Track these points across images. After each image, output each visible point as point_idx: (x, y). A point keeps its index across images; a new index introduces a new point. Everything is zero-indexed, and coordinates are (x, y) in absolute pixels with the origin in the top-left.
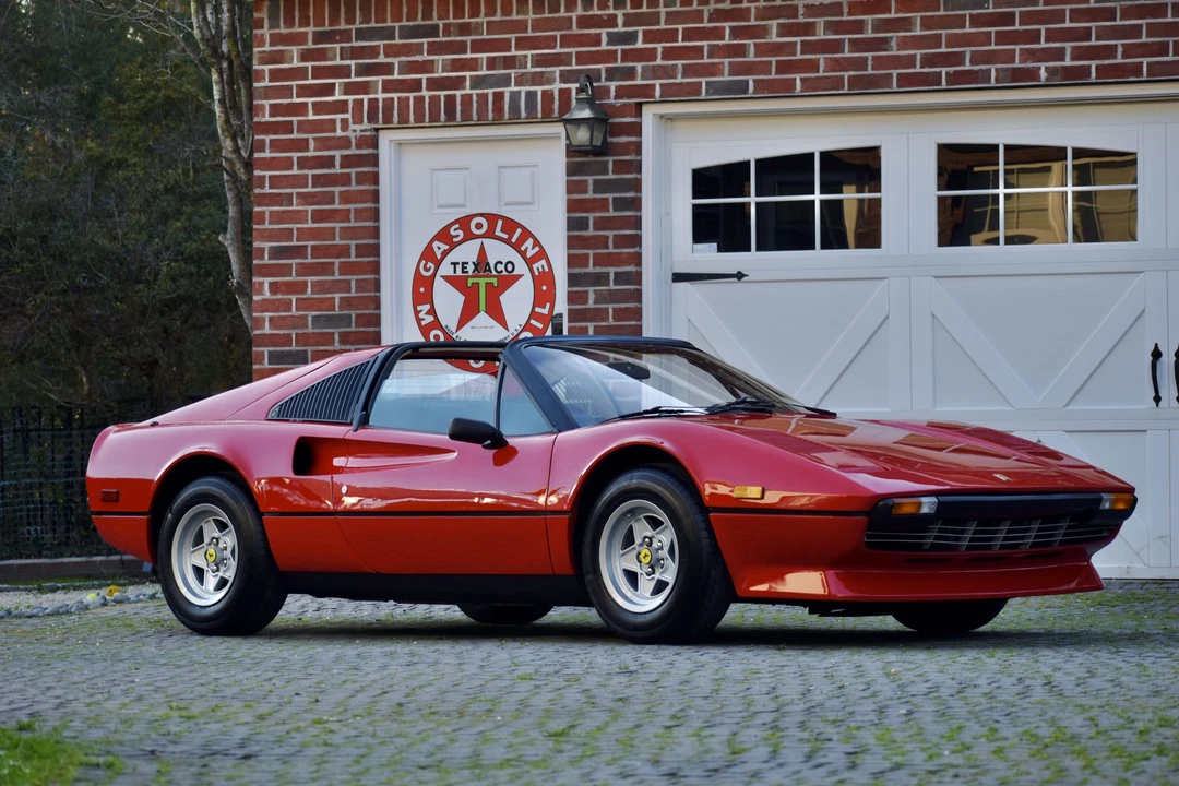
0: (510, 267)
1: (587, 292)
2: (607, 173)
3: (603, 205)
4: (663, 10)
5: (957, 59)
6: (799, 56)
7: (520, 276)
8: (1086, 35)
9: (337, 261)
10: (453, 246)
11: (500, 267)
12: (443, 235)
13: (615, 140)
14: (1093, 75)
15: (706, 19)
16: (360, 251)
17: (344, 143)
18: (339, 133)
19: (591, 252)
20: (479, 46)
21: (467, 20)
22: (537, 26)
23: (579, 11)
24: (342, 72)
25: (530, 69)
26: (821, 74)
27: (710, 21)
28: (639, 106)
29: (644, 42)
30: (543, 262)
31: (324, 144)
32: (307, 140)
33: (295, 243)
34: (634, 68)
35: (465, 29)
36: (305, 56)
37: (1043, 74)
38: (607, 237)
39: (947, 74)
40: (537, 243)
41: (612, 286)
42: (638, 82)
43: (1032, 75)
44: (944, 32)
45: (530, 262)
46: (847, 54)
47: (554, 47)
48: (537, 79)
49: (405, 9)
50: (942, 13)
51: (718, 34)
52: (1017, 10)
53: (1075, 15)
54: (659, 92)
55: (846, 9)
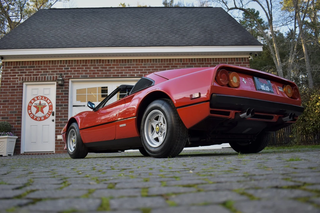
0: (45, 104)
1: (59, 108)
2: (63, 89)
3: (62, 94)
4: (74, 65)
5: (122, 73)
6: (96, 72)
7: (46, 106)
8: (142, 70)
9: (15, 103)
10: (35, 101)
11: (43, 104)
12: (34, 99)
13: (65, 84)
14: (143, 75)
16: (19, 101)
17: (18, 84)
18: (16, 82)
19: (60, 101)
20: (41, 69)
21: (40, 65)
22: (52, 66)
24: (18, 73)
25: (51, 73)
26: (100, 74)
27: (81, 66)
28: (69, 79)
29: (70, 69)
30: (51, 103)
31: (13, 84)
32: (11, 83)
33: (7, 100)
34: (68, 73)
35: (39, 67)
36: (11, 70)
37: (136, 75)
38: (63, 99)
39: (120, 75)
40: (50, 100)
41: (64, 107)
42: (69, 75)
43: (134, 75)
44: (120, 69)
45: (48, 103)
46: (104, 72)
47: (55, 70)
48: (52, 74)
49: (29, 64)
50: (119, 66)
51: (83, 68)
52: (131, 66)
53: (140, 67)
54: (72, 77)
55: (104, 65)
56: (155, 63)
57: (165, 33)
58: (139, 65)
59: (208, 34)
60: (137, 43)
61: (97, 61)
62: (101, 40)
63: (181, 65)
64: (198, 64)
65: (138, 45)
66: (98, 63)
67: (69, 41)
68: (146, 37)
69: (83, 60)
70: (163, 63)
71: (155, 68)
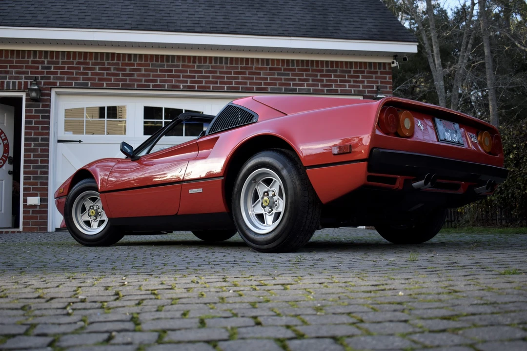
1: (31, 144)
2: (40, 107)
3: (38, 117)
4: (60, 60)
5: (155, 81)
6: (105, 77)
8: (194, 77)
13: (43, 98)
14: (196, 88)
15: (75, 64)
19: (33, 131)
22: (17, 62)
23: (32, 59)
25: (14, 75)
26: (112, 82)
28: (51, 88)
29: (54, 69)
34: (50, 77)
37: (181, 87)
38: (39, 127)
39: (152, 85)
41: (40, 142)
42: (52, 81)
43: (178, 87)
44: (151, 73)
46: (121, 77)
47: (23, 69)
48: (16, 78)
50: (151, 68)
51: (79, 69)
52: (174, 69)
53: (191, 72)
54: (58, 84)
55: (120, 64)
56: (218, 64)
57: (237, 6)
58: (188, 67)
59: (318, 13)
60: (185, 25)
61: (106, 56)
62: (115, 15)
63: (268, 71)
64: (300, 70)
65: (188, 28)
66: (109, 60)
67: (51, 13)
68: (203, 13)
69: (80, 53)
70: (234, 65)
71: (218, 75)
